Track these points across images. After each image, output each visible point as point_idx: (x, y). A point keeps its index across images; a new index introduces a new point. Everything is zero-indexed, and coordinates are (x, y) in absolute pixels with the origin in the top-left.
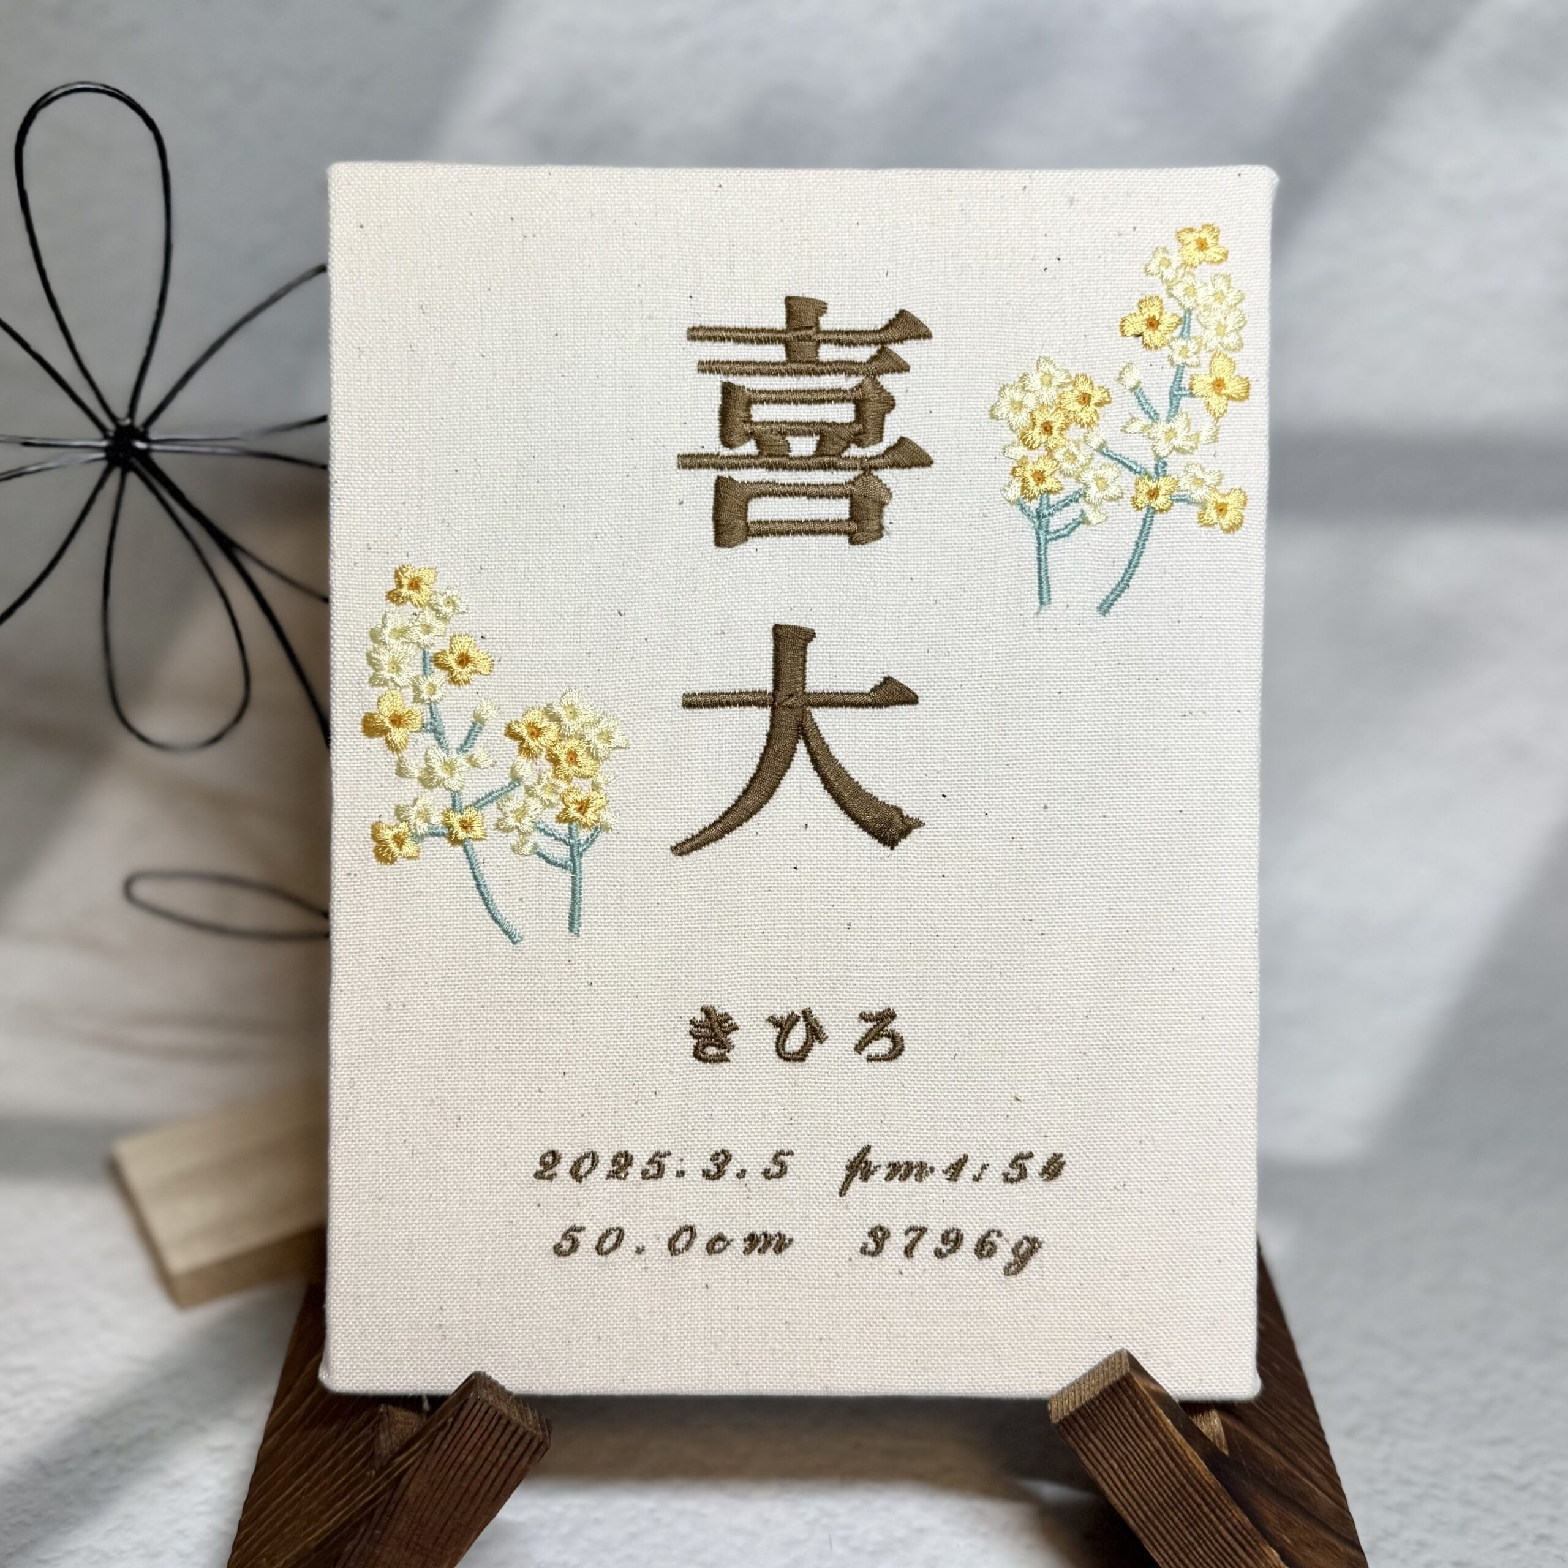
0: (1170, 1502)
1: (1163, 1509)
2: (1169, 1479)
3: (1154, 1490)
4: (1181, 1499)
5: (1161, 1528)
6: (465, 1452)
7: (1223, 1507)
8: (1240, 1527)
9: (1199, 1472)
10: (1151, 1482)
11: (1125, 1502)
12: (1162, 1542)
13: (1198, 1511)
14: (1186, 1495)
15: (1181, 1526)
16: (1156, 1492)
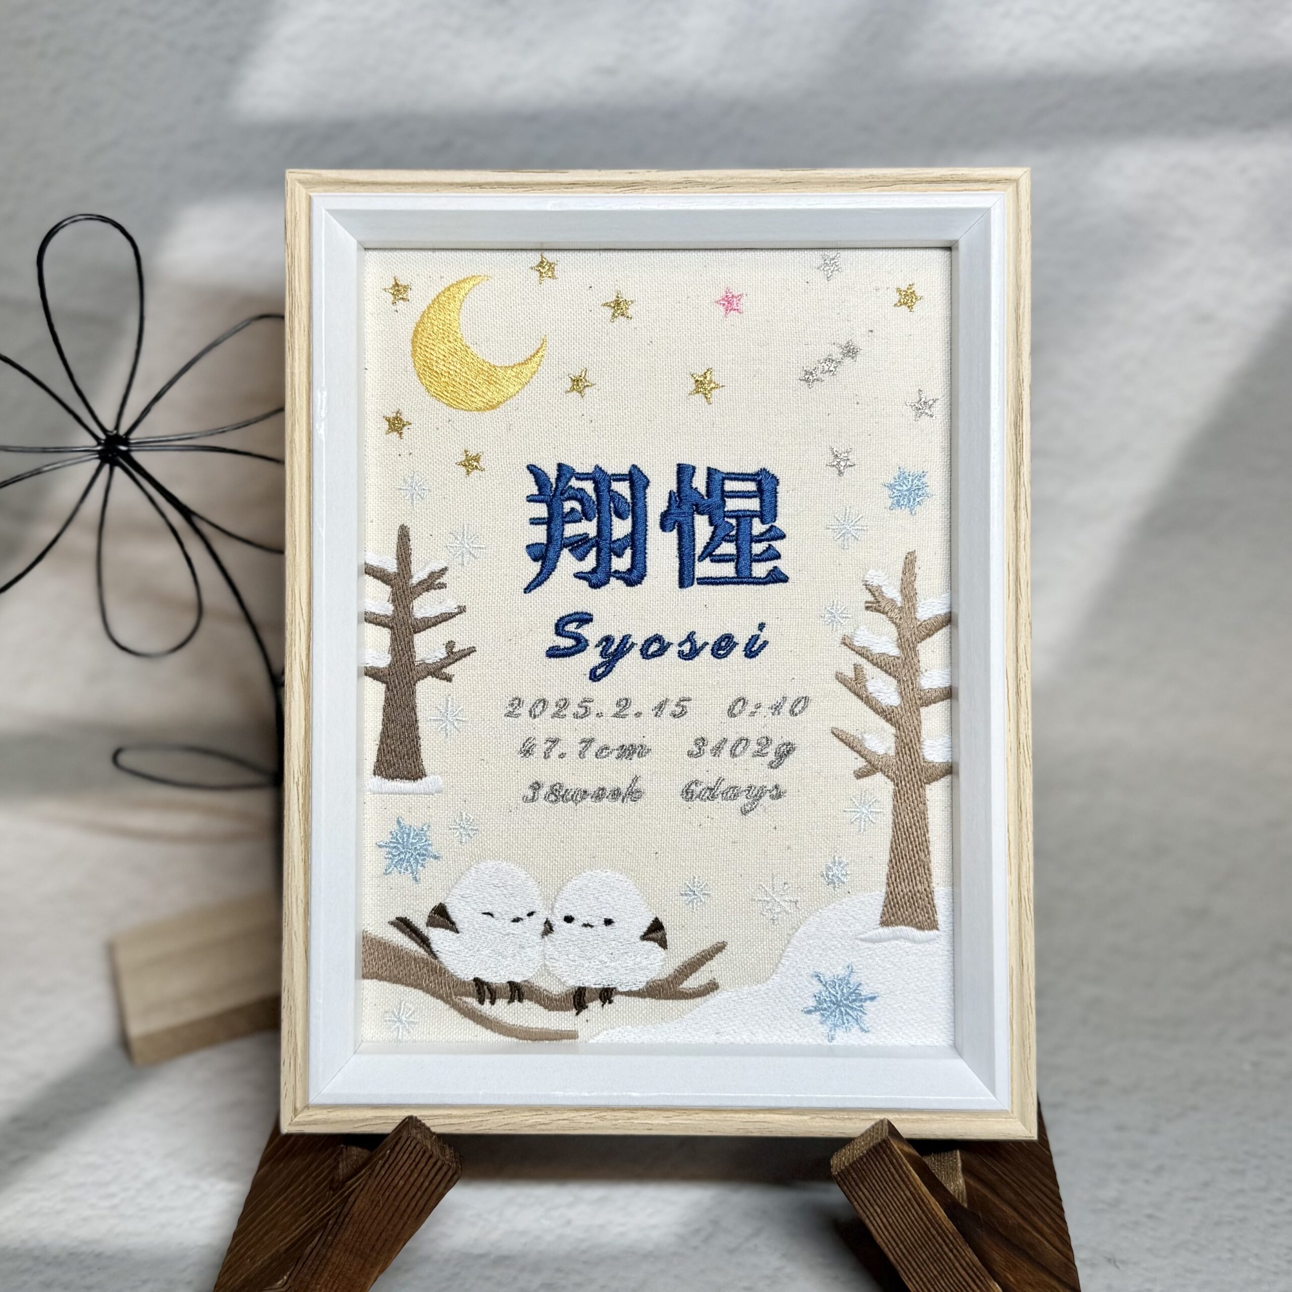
0: (919, 1242)
1: (915, 1247)
2: (918, 1223)
3: (907, 1231)
4: (927, 1239)
5: (913, 1263)
6: (398, 1178)
7: (959, 1248)
8: (971, 1264)
9: (940, 1219)
10: (905, 1224)
11: (886, 1241)
12: (914, 1274)
13: (940, 1250)
14: (931, 1237)
15: (928, 1262)
16: (909, 1234)
